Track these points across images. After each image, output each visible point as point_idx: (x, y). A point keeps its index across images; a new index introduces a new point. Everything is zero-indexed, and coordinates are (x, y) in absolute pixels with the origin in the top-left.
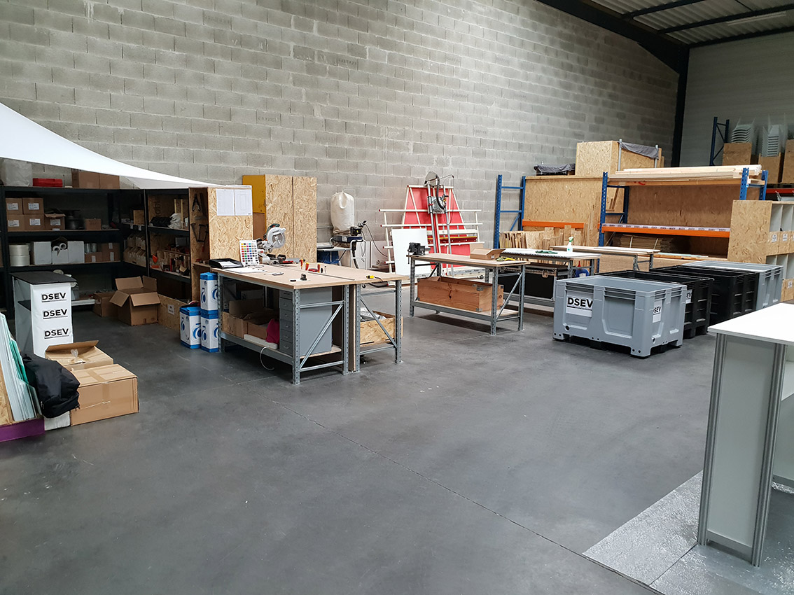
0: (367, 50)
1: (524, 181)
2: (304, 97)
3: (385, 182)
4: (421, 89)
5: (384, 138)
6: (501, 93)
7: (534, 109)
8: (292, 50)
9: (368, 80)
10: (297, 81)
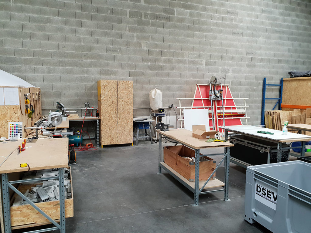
0: (176, 11)
1: (282, 81)
2: (135, 38)
3: (186, 83)
4: (211, 31)
5: (186, 59)
6: (266, 31)
7: (289, 39)
8: (128, 13)
9: (176, 27)
10: (131, 30)
